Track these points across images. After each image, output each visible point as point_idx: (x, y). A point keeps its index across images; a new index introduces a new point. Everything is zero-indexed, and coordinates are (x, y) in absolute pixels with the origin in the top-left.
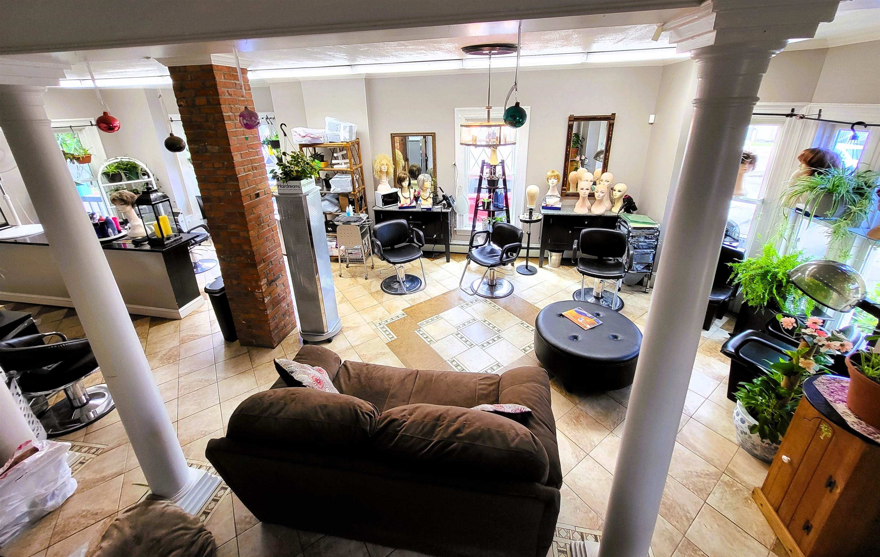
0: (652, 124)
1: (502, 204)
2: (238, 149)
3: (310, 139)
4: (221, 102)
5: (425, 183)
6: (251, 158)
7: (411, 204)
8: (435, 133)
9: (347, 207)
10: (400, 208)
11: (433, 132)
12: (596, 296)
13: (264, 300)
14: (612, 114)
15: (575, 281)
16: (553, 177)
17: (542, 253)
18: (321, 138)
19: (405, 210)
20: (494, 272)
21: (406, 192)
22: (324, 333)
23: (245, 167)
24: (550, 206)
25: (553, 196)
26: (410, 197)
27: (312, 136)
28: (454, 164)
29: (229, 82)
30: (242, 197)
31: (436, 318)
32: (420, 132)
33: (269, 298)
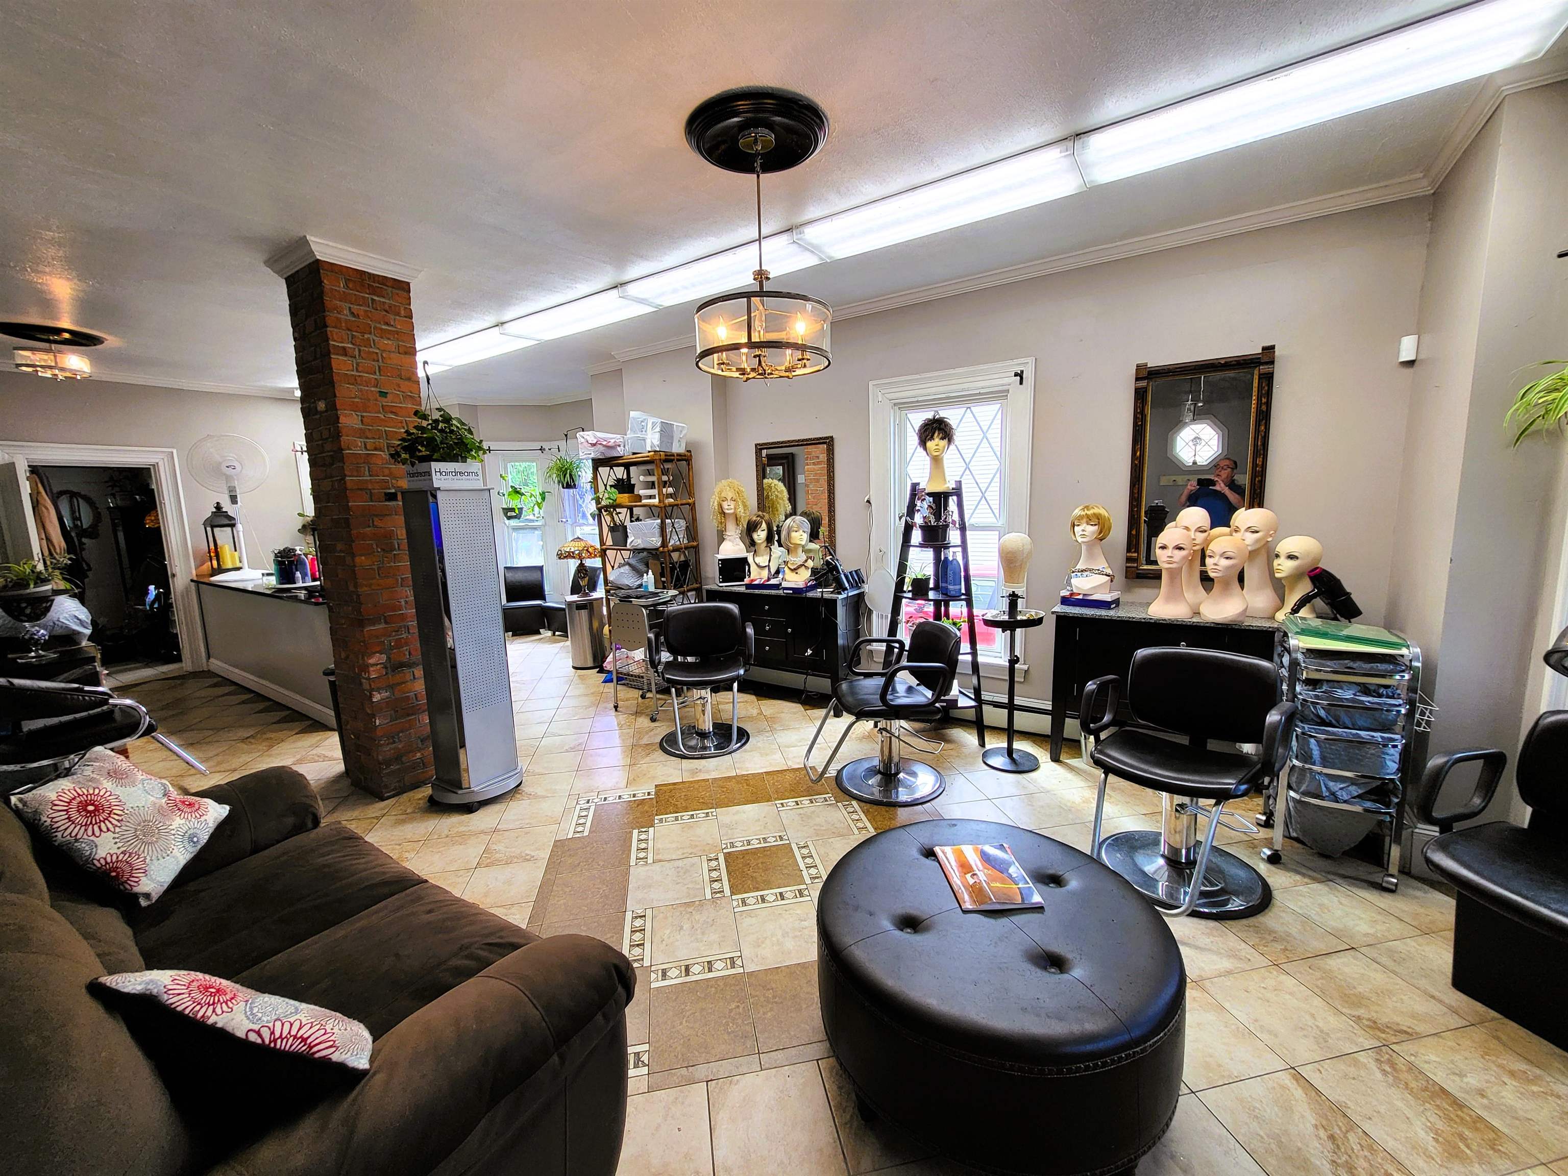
0: (1411, 363)
1: (957, 587)
2: (357, 406)
3: (602, 448)
4: (329, 321)
5: (793, 534)
6: (387, 429)
7: (769, 579)
8: (832, 437)
9: (645, 575)
10: (748, 586)
11: (828, 435)
12: (1170, 856)
13: (371, 696)
14: (1264, 349)
15: (1136, 808)
16: (1085, 520)
17: (1058, 725)
18: (619, 446)
19: (757, 592)
20: (890, 738)
21: (762, 556)
22: (461, 788)
23: (368, 441)
24: (1080, 597)
25: (1091, 570)
26: (769, 566)
27: (604, 443)
28: (868, 501)
29: (355, 295)
30: (347, 489)
31: (704, 815)
32: (805, 438)
33: (385, 694)
